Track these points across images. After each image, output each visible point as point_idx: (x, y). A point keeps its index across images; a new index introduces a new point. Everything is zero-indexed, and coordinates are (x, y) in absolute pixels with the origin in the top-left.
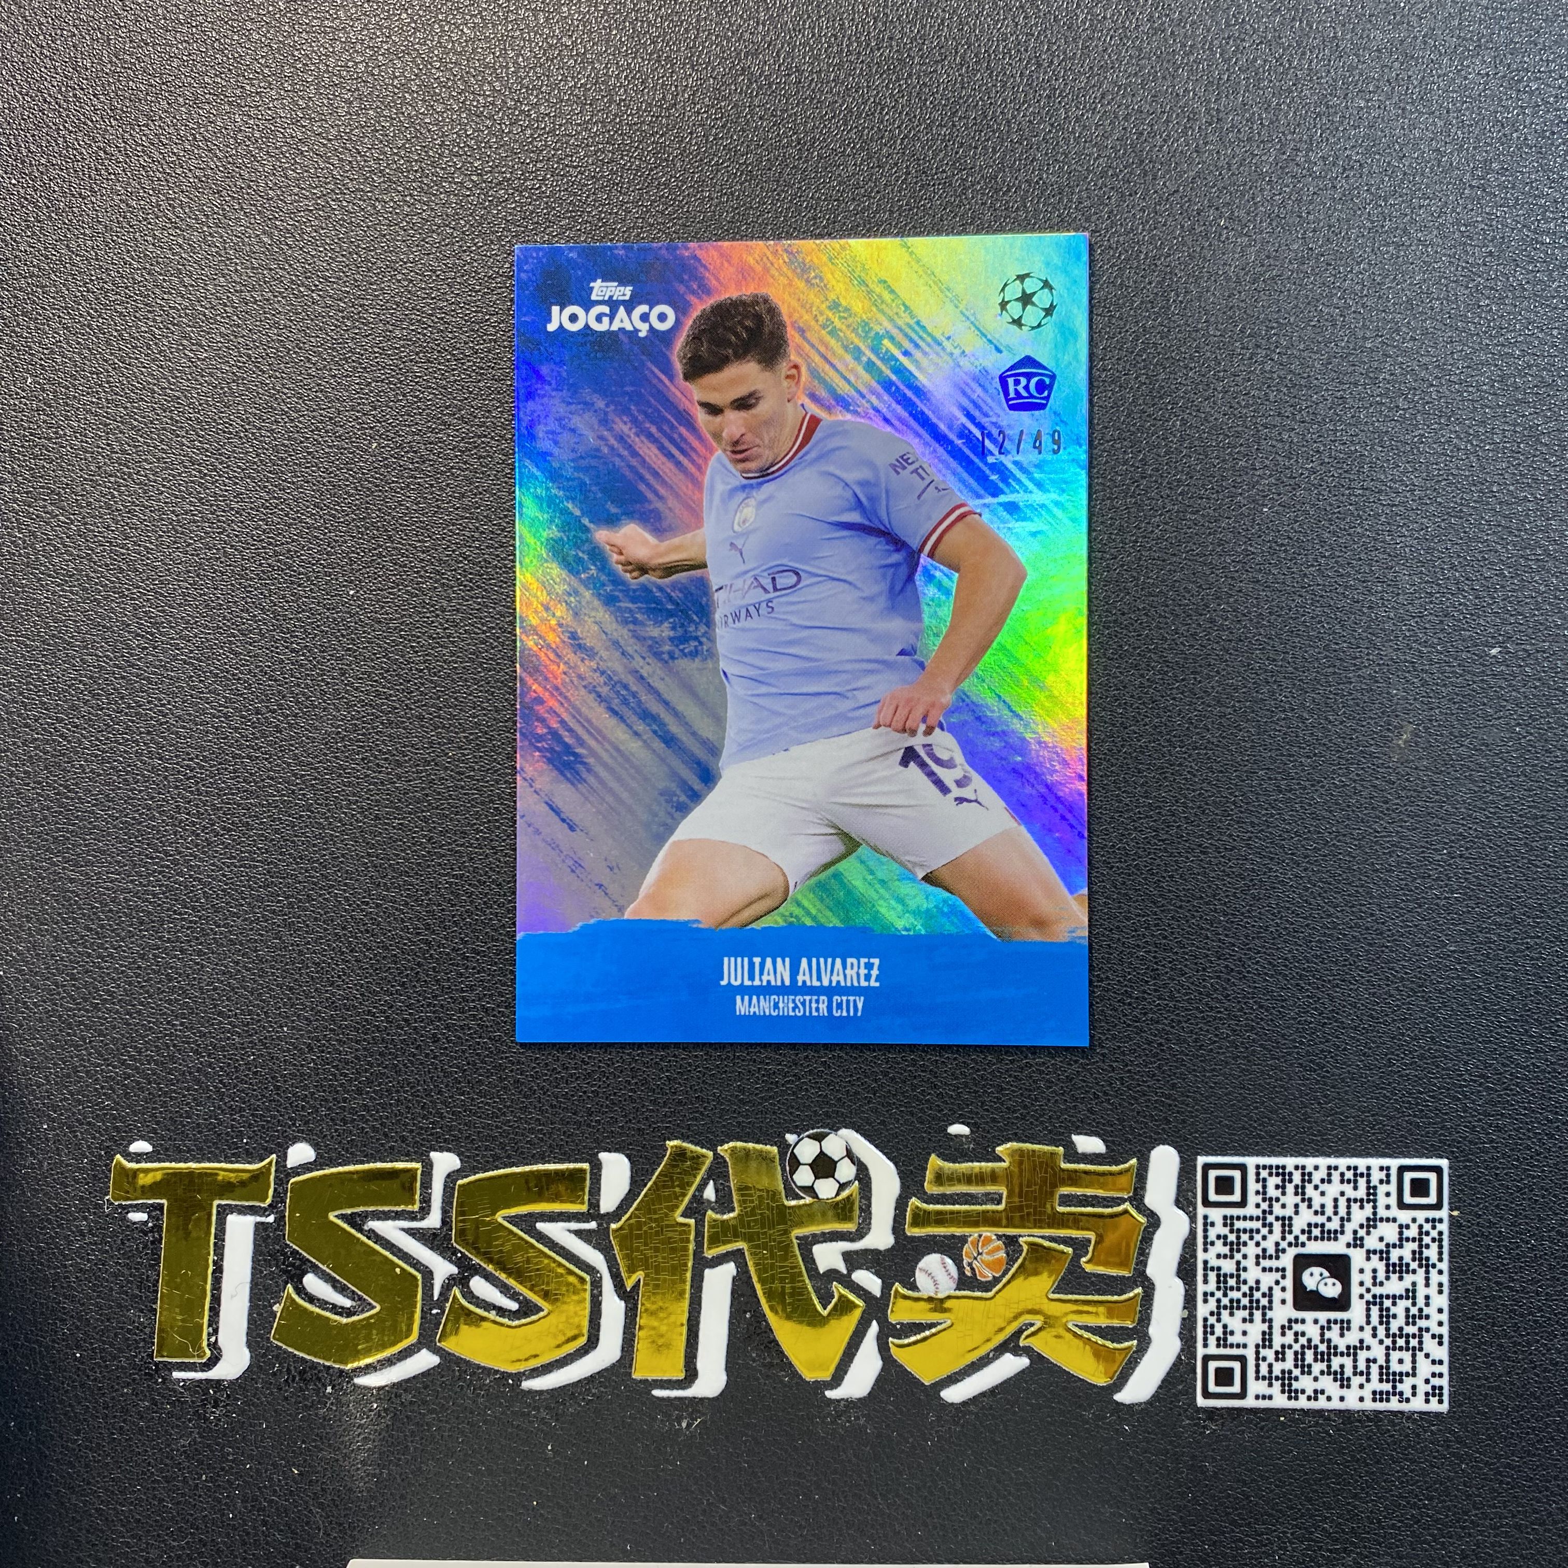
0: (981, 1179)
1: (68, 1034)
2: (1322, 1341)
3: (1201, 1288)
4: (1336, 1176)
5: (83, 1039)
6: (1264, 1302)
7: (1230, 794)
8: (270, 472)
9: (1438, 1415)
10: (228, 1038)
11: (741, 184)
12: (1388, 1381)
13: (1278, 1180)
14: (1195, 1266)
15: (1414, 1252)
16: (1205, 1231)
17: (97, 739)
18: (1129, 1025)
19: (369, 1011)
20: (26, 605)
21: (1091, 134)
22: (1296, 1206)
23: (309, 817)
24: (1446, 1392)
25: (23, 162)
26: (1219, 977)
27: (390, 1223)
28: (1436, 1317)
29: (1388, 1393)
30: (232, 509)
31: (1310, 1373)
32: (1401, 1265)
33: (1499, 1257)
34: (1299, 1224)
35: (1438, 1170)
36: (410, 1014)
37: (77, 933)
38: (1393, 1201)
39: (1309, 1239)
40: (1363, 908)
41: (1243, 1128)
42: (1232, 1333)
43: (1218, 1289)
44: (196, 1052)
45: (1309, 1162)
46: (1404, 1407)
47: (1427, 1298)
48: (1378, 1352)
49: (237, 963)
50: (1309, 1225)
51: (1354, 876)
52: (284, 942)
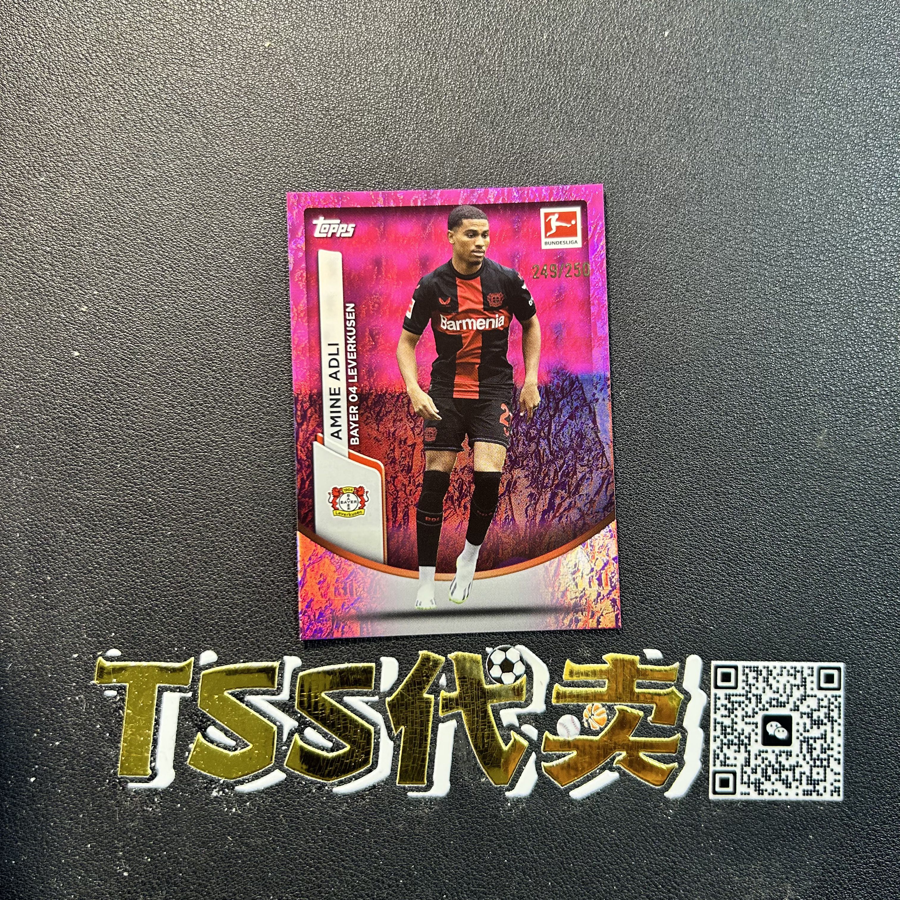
0: (594, 673)
1: (73, 587)
2: (777, 763)
3: (712, 734)
4: (785, 672)
5: (81, 589)
6: (746, 741)
7: (732, 463)
8: (203, 270)
9: (837, 803)
10: (168, 590)
11: (473, 124)
12: (811, 784)
13: (754, 674)
14: (710, 721)
15: (826, 714)
16: (716, 702)
17: (97, 418)
18: (676, 589)
19: (251, 576)
20: (58, 340)
21: (662, 107)
22: (764, 689)
23: (220, 465)
24: (842, 790)
25: (65, 91)
26: (724, 563)
27: (259, 697)
28: (836, 749)
29: (811, 791)
30: (180, 290)
31: (770, 780)
32: (818, 721)
33: (870, 716)
34: (765, 698)
35: (839, 669)
36: (275, 578)
37: (80, 528)
38: (815, 686)
39: (771, 706)
40: (801, 527)
41: (736, 645)
42: (728, 758)
43: (722, 734)
44: (149, 598)
45: (771, 664)
46: (819, 798)
47: (832, 738)
48: (806, 769)
49: (175, 547)
50: (771, 699)
51: (796, 509)
52: (203, 536)
